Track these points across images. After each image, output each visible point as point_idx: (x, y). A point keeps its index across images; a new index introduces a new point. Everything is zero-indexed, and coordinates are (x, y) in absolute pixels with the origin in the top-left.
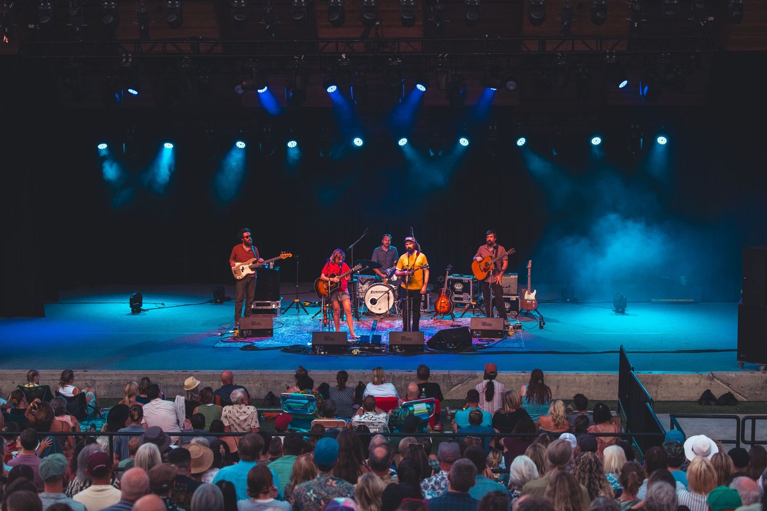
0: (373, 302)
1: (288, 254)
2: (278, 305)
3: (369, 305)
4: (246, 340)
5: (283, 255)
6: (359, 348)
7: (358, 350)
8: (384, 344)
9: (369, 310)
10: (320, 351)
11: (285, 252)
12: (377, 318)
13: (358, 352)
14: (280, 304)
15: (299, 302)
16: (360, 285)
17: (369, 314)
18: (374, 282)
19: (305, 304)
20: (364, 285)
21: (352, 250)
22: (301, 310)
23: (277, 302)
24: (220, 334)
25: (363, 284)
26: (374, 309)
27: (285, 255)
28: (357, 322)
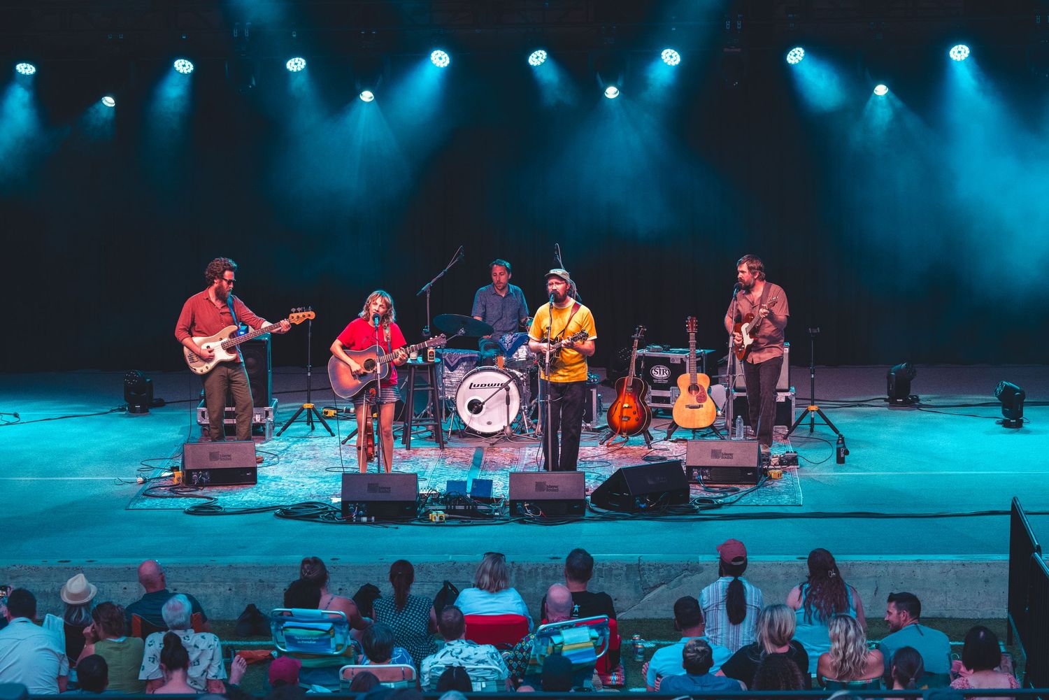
0: (475, 407)
1: (306, 313)
2: (267, 414)
3: (465, 414)
4: (199, 493)
5: (295, 315)
6: (444, 507)
7: (441, 512)
8: (498, 500)
9: (465, 425)
10: (359, 516)
11: (299, 309)
12: (484, 443)
13: (441, 518)
14: (271, 414)
15: (313, 408)
16: (447, 371)
17: (467, 433)
18: (476, 365)
19: (327, 413)
20: (456, 372)
21: (428, 295)
22: (319, 426)
23: (267, 408)
24: (140, 479)
25: (452, 369)
26: (478, 423)
27: (301, 315)
28: (439, 452)
